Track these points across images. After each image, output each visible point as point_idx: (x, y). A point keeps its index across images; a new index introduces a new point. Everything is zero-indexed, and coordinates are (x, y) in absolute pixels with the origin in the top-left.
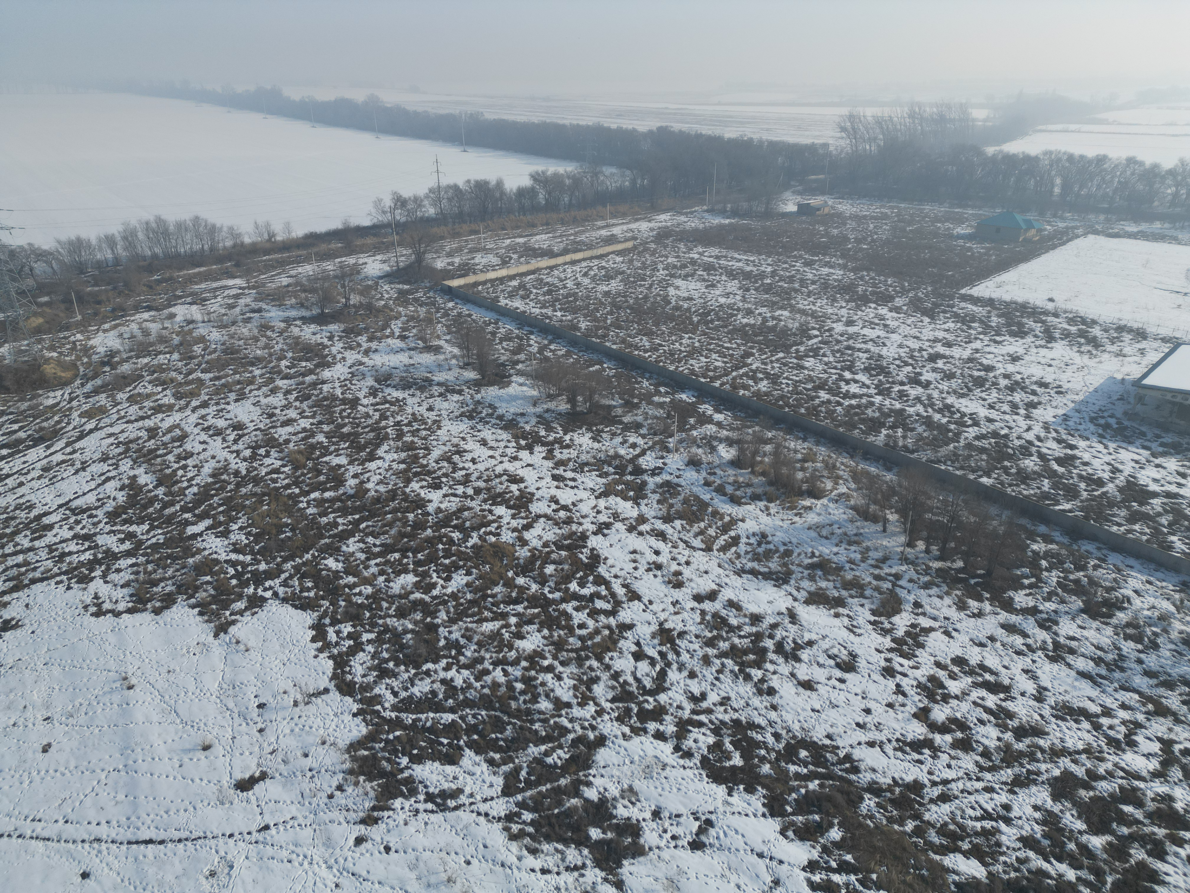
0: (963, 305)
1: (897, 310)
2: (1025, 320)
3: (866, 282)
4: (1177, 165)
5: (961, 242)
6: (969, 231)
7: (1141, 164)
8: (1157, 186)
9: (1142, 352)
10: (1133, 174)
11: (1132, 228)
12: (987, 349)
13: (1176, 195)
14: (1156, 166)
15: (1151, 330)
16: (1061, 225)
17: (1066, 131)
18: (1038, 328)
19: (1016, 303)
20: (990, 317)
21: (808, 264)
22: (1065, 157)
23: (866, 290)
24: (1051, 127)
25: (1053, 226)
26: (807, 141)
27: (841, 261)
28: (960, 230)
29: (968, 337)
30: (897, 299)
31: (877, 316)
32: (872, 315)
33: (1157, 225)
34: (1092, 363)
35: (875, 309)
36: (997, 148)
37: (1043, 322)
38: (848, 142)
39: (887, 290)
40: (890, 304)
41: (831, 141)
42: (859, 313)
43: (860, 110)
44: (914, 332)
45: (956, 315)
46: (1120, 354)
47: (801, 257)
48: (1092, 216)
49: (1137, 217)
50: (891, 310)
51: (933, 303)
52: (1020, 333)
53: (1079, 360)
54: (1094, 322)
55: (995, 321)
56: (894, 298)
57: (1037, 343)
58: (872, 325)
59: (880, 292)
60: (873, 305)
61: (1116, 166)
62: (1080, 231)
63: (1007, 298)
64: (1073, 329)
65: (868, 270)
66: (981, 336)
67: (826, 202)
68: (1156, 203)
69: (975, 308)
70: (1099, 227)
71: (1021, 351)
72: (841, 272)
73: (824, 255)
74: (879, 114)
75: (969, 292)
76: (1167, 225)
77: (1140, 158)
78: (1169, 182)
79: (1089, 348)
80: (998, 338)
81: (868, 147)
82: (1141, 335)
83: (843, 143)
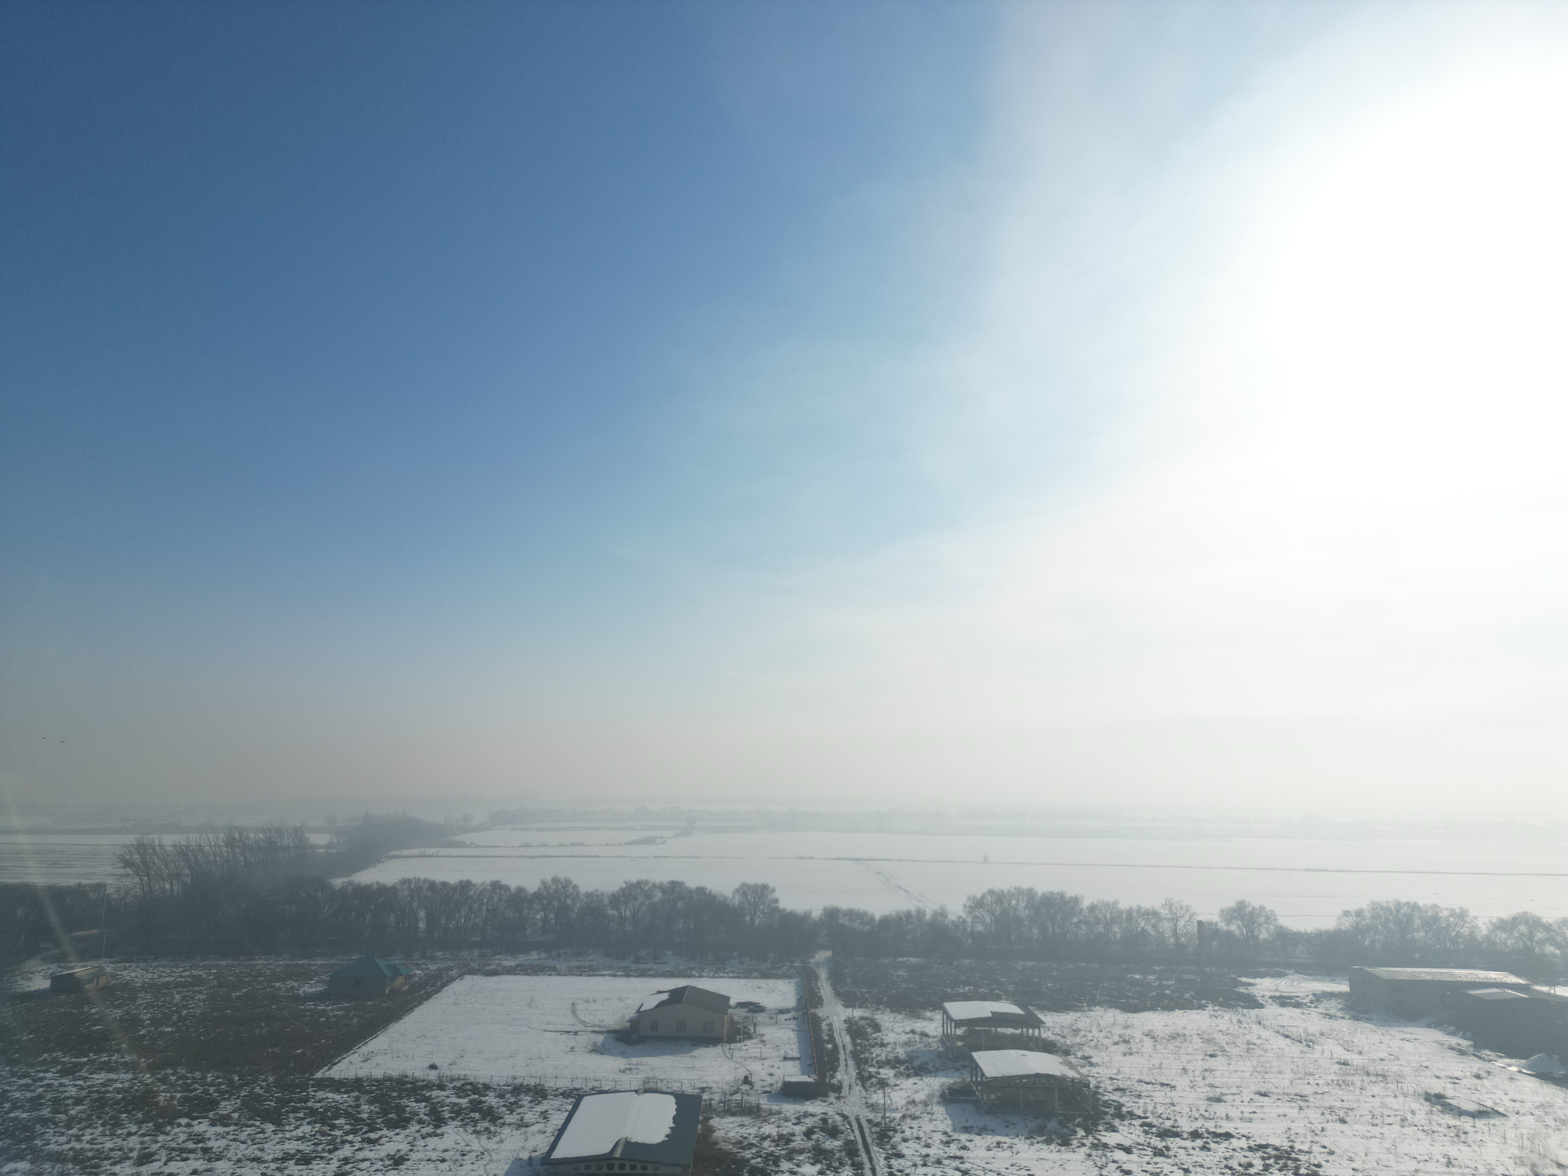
0: (320, 1094)
1: (224, 1120)
2: (405, 1102)
3: (172, 1085)
4: (540, 888)
5: (310, 1005)
6: (320, 988)
7: (507, 888)
8: (526, 911)
9: (545, 1115)
10: (500, 900)
11: (510, 962)
12: (361, 1155)
13: (545, 920)
14: (520, 890)
15: (550, 1084)
16: (433, 967)
17: (425, 856)
18: (421, 1108)
19: (390, 1079)
20: (358, 1106)
21: (69, 1071)
22: (426, 886)
23: (172, 1098)
24: (405, 852)
25: (423, 969)
26: (72, 882)
27: (128, 1058)
28: (310, 988)
29: (332, 1142)
30: (223, 1104)
31: (191, 1137)
32: (183, 1137)
33: (534, 956)
34: (491, 1145)
35: (188, 1125)
36: (346, 879)
37: (427, 1100)
38: (137, 880)
39: (205, 1092)
40: (211, 1115)
41: (109, 881)
42: (161, 1138)
43: (155, 838)
44: (252, 1150)
45: (313, 1112)
46: (522, 1125)
47: (55, 1061)
48: (465, 953)
49: (514, 948)
50: (213, 1124)
51: (279, 1101)
52: (401, 1122)
53: (477, 1144)
54: (487, 1087)
55: (366, 1110)
56: (218, 1103)
57: (424, 1131)
58: (183, 1154)
59: (196, 1097)
60: (184, 1121)
61: (482, 892)
62: (454, 973)
63: (378, 1073)
64: (464, 1102)
65: (173, 1064)
66: (350, 1137)
67: (101, 969)
68: (528, 931)
69: (337, 1097)
70: (474, 965)
71: (404, 1147)
72: (129, 1076)
73: (98, 1052)
74: (183, 843)
75: (328, 1074)
76: (543, 955)
77: (504, 881)
78: (536, 906)
79: (486, 1124)
80: (373, 1136)
81: (168, 886)
82: (539, 1093)
83: (128, 882)
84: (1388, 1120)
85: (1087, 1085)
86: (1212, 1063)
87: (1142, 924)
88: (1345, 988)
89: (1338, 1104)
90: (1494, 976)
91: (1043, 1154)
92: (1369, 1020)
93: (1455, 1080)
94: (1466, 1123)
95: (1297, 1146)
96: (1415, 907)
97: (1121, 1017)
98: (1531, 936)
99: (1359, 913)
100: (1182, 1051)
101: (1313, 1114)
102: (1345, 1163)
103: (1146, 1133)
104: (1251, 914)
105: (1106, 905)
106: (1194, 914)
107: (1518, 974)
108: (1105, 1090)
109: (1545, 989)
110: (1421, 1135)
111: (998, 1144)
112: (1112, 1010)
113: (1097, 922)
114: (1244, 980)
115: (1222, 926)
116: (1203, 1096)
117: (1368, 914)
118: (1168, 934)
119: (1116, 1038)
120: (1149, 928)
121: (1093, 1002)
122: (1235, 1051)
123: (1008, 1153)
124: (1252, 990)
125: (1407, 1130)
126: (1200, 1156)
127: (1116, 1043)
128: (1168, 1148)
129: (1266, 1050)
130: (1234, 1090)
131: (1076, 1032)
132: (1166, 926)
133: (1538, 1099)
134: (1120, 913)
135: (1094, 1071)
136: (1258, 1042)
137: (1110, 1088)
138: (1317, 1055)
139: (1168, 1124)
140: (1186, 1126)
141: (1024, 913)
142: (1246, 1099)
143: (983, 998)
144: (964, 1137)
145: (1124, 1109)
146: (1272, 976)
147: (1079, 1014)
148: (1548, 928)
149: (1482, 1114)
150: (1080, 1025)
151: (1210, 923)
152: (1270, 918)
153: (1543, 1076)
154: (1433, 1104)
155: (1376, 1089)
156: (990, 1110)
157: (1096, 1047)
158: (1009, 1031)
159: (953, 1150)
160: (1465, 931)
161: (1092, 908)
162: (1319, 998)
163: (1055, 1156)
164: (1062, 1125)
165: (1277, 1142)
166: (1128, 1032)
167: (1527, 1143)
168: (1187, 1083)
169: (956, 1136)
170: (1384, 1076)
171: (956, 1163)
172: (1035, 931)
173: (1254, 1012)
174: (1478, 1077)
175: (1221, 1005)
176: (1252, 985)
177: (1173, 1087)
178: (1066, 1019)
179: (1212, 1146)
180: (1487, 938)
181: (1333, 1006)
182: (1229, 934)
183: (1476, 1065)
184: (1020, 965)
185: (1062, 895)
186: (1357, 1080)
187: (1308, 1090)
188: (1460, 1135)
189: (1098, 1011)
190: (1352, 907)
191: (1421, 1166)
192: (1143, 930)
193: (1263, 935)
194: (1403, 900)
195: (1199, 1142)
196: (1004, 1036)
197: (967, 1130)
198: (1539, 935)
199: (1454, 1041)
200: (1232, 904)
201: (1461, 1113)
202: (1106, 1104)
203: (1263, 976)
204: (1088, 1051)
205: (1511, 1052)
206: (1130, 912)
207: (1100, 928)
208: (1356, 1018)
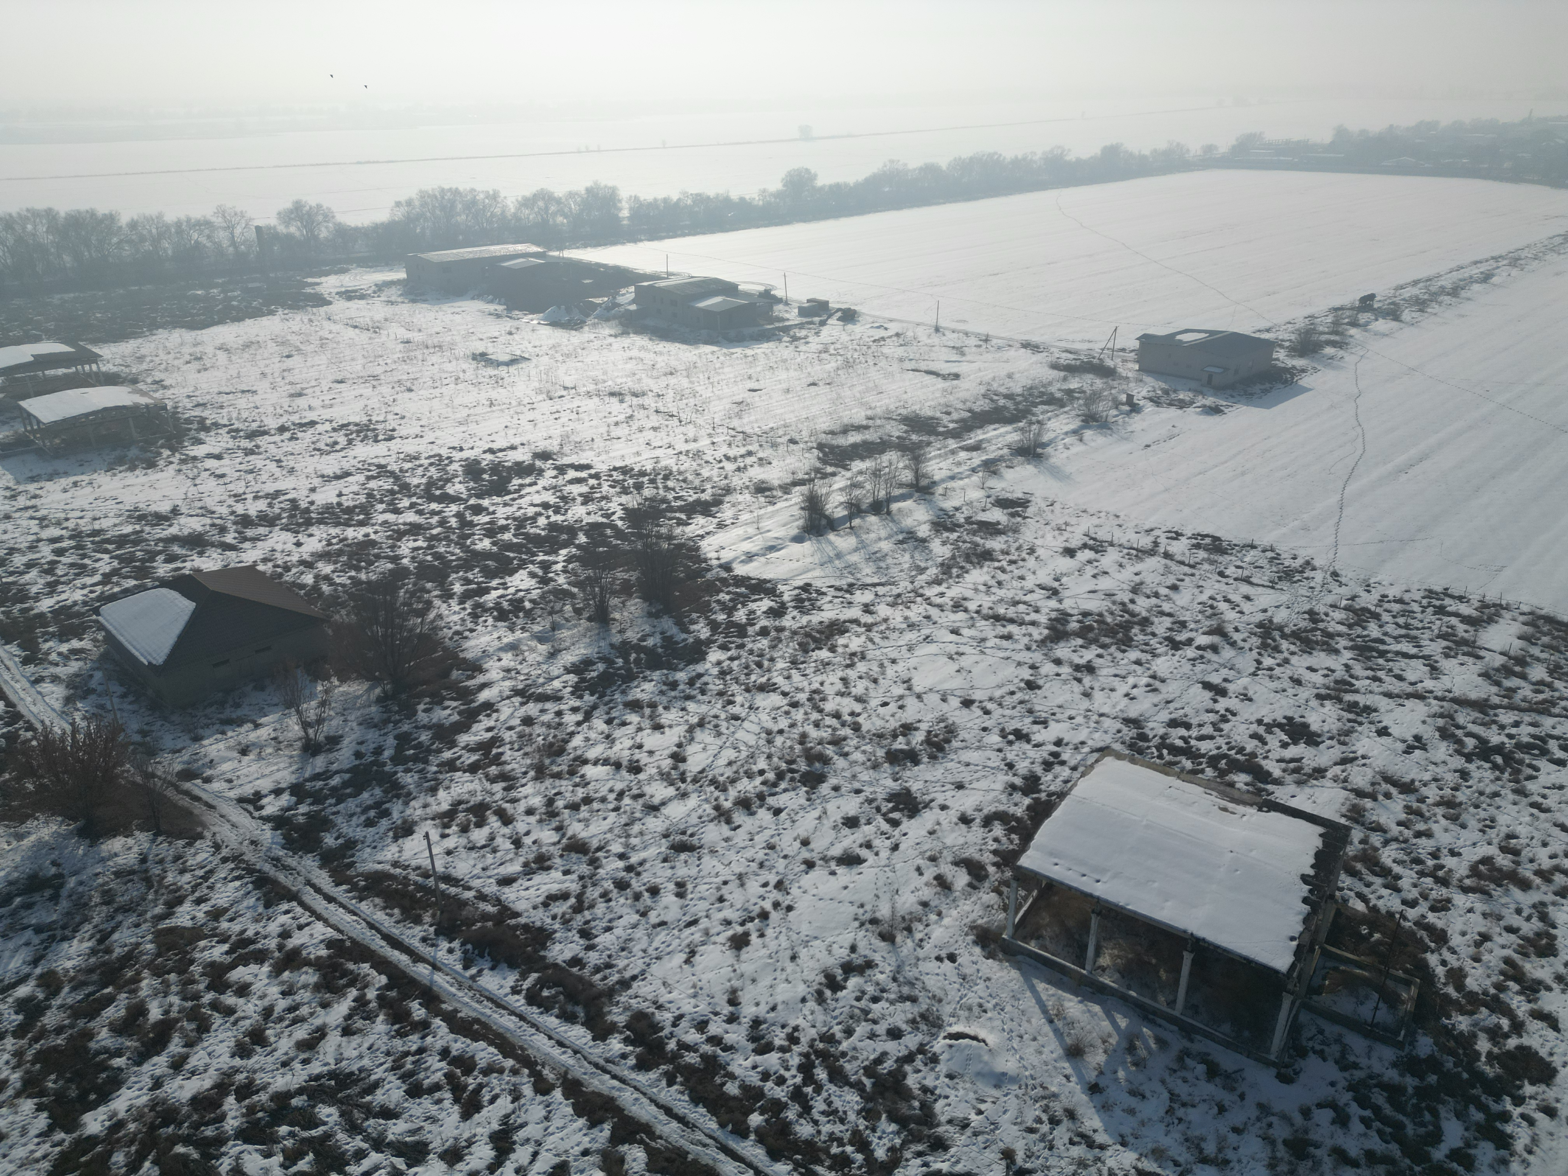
84: (445, 382)
85: (164, 408)
86: (289, 363)
87: (195, 236)
88: (402, 275)
89: (405, 377)
90: (520, 248)
91: (128, 482)
92: (425, 301)
93: (494, 339)
94: (502, 371)
95: (374, 419)
96: (456, 192)
97: (189, 336)
98: (547, 209)
99: (409, 203)
100: (258, 357)
101: (386, 390)
102: (414, 422)
103: (234, 438)
104: (309, 213)
105: (149, 219)
106: (251, 219)
107: (538, 245)
108: (185, 408)
109: (556, 254)
110: (471, 388)
111: (75, 484)
112: (178, 330)
113: (142, 239)
114: (310, 280)
115: (282, 229)
116: (285, 394)
117: (417, 203)
118: (225, 243)
119: (188, 358)
120: (203, 240)
121: (154, 326)
122: (309, 348)
123: (89, 489)
124: (318, 289)
125: (460, 386)
126: (290, 446)
127: (188, 362)
128: (258, 447)
129: (338, 343)
130: (313, 383)
131: (141, 359)
132: (222, 236)
133: (551, 342)
134: (168, 227)
135: (168, 393)
136: (330, 336)
137: (189, 406)
138: (384, 338)
139: (254, 426)
140: (272, 424)
141: (48, 239)
142: (325, 389)
143: (18, 342)
144: (32, 487)
145: (208, 422)
146: (336, 273)
147: (140, 340)
148: (558, 201)
149: (514, 361)
150: (143, 351)
151: (269, 228)
152: (328, 216)
153: (555, 324)
154: (479, 362)
155: (434, 359)
156: (57, 454)
157: (166, 370)
158: (61, 371)
159: (22, 501)
160: (498, 211)
161: (133, 225)
162: (381, 287)
163: (142, 479)
164: (144, 450)
165: (357, 419)
166: (199, 349)
167: (544, 377)
168: (268, 385)
169: (21, 488)
170: (440, 347)
171: (30, 513)
172: (67, 258)
173: (323, 310)
174: (510, 333)
175: (291, 307)
176: (318, 284)
177: (255, 392)
178: (127, 347)
179: (300, 435)
180: (515, 215)
181: (393, 293)
182: (289, 237)
183: (508, 324)
184: (56, 299)
185: (92, 214)
186: (418, 353)
187: (378, 370)
188: (498, 381)
189: (162, 334)
190: (403, 198)
191: (472, 411)
192: (197, 242)
193: (323, 234)
194: (447, 187)
195: (287, 435)
196: (56, 378)
197: (33, 479)
198: (553, 208)
199: (492, 307)
200: (289, 205)
201: (499, 364)
202: (188, 421)
203: (327, 274)
204: (158, 376)
205: (533, 310)
206: (178, 224)
207: (147, 246)
208: (414, 301)
